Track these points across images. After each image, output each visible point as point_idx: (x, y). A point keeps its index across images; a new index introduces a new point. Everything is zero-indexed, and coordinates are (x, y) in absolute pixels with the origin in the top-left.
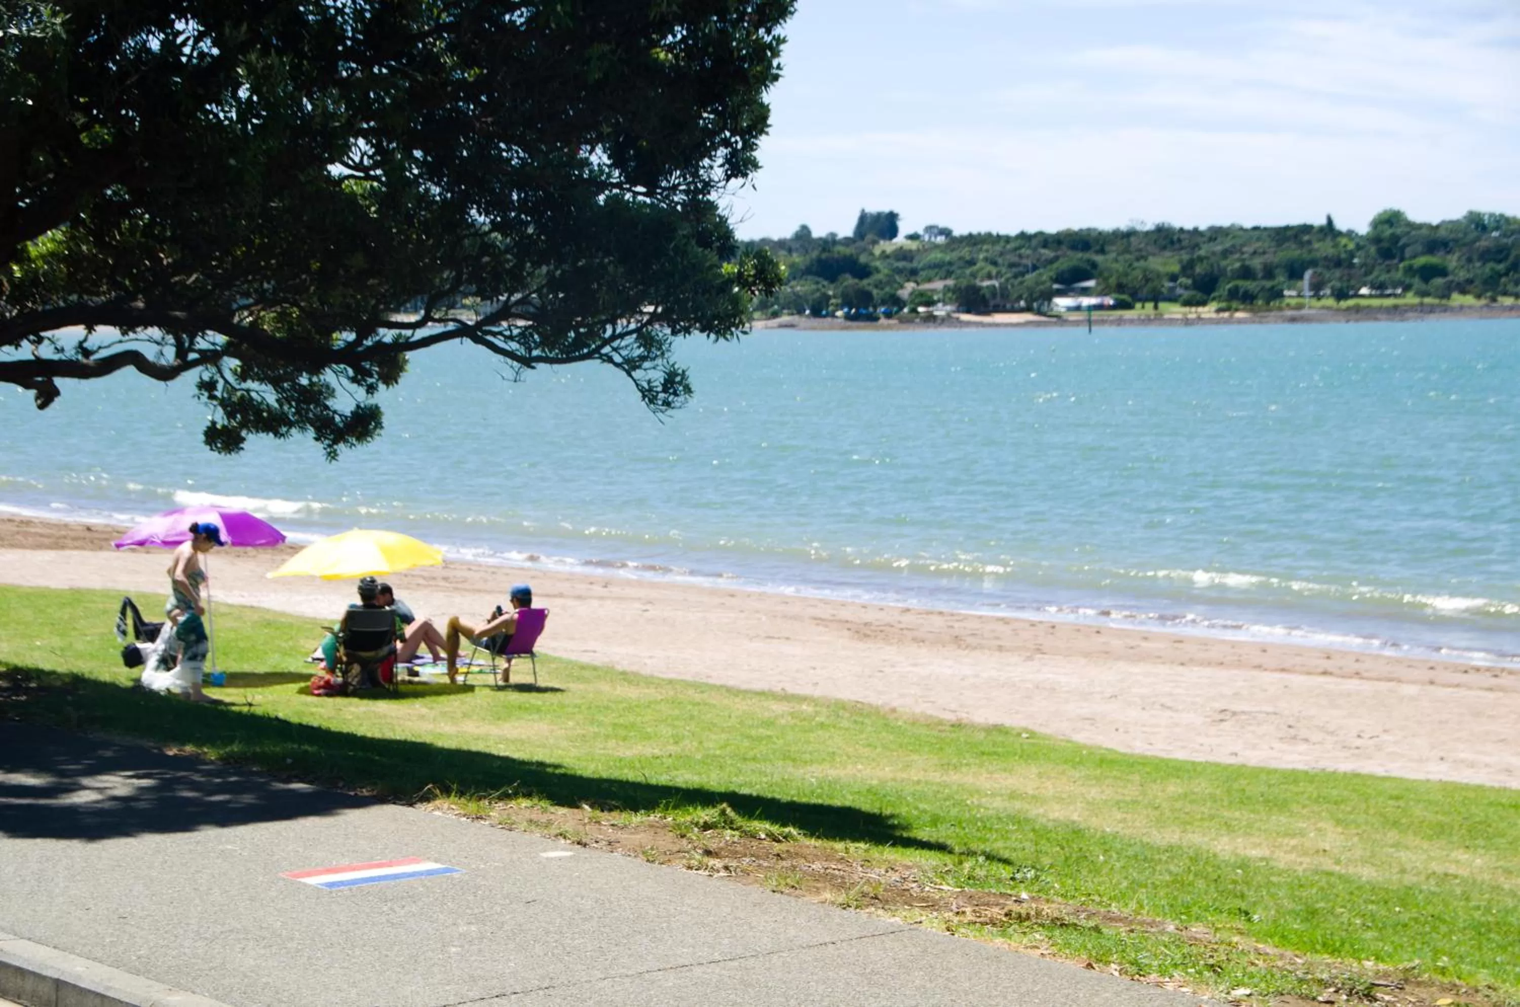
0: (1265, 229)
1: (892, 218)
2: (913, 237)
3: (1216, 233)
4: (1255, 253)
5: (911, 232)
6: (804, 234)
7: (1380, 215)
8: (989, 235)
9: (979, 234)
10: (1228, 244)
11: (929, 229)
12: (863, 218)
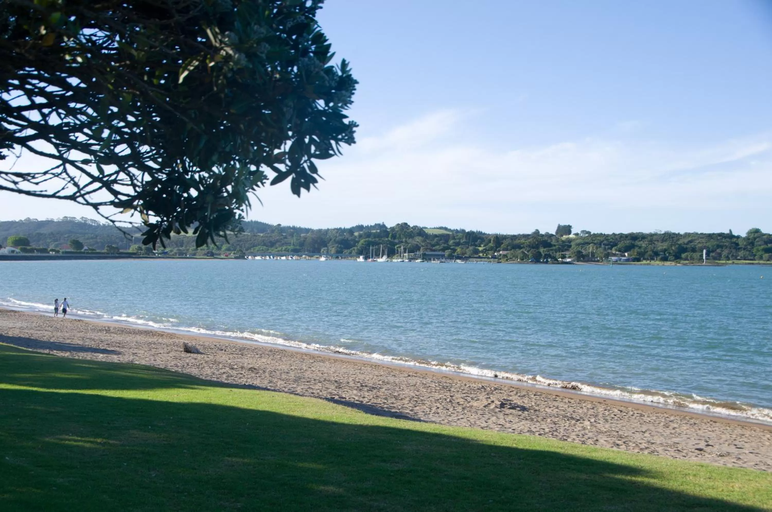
0: (705, 234)
1: (570, 227)
2: (577, 234)
3: (687, 235)
4: (699, 243)
5: (576, 232)
6: (537, 232)
7: (751, 230)
8: (601, 234)
9: (598, 234)
10: (690, 239)
11: (583, 231)
12: (559, 227)
